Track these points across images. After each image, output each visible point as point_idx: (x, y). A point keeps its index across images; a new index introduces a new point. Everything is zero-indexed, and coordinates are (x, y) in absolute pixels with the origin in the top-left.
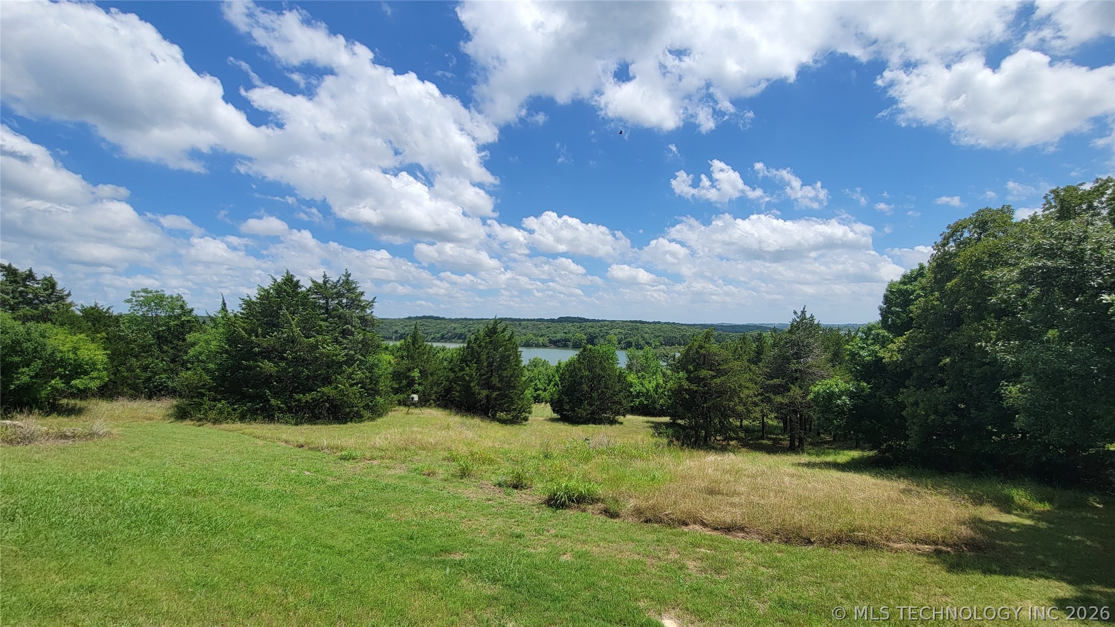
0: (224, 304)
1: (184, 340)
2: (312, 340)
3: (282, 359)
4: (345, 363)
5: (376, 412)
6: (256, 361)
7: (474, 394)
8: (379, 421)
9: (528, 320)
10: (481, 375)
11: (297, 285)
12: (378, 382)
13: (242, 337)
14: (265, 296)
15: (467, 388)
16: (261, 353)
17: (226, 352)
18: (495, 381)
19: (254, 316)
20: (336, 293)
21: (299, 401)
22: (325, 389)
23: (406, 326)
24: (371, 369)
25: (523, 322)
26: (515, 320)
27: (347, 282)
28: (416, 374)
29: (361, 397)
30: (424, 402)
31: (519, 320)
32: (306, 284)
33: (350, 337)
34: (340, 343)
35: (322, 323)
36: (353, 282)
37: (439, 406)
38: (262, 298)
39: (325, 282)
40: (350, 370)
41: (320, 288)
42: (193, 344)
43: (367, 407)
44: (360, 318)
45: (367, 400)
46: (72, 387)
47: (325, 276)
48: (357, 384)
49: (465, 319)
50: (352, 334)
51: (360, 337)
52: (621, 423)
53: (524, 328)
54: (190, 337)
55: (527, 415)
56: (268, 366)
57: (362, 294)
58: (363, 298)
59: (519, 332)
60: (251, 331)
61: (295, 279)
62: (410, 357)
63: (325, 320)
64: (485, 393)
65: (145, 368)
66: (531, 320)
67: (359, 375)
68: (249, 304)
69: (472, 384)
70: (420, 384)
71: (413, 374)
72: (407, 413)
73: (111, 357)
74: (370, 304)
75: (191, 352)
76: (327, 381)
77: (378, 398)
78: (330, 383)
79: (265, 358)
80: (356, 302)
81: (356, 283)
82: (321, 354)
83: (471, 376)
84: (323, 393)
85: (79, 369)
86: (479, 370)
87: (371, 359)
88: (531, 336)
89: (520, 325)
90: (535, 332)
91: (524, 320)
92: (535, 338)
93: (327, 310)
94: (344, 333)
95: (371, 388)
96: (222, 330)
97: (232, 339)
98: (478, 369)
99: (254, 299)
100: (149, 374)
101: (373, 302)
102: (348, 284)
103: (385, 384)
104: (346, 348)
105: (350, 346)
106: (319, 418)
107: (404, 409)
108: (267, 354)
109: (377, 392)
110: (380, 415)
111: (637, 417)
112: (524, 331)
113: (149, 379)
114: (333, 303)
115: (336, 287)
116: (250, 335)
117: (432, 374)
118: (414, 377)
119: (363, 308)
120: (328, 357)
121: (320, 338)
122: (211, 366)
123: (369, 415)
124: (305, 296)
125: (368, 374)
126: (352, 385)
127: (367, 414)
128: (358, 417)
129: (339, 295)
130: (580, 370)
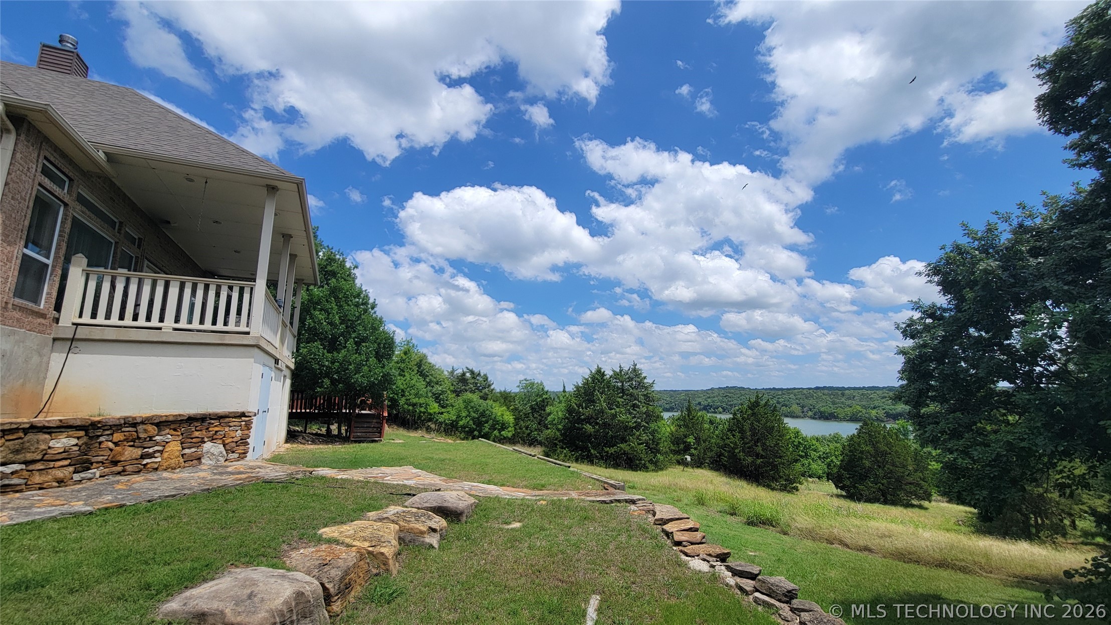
0: (564, 387)
1: (544, 410)
2: (613, 411)
3: (597, 424)
4: (635, 428)
5: (658, 467)
6: (583, 424)
7: (740, 459)
8: (660, 473)
9: (855, 389)
10: (745, 443)
11: (603, 375)
12: (658, 444)
13: (575, 409)
14: (586, 383)
15: (733, 456)
16: (584, 419)
17: (567, 418)
18: (759, 449)
19: (581, 395)
20: (628, 378)
21: (607, 452)
22: (622, 445)
23: (709, 398)
24: (653, 433)
25: (847, 392)
26: (838, 389)
27: (635, 370)
28: (691, 440)
29: (647, 453)
30: (698, 463)
31: (843, 389)
32: (609, 373)
33: (637, 409)
34: (630, 413)
35: (619, 400)
36: (639, 370)
37: (712, 469)
38: (584, 384)
39: (621, 371)
40: (638, 433)
41: (617, 375)
42: (549, 414)
43: (651, 461)
44: (644, 395)
45: (651, 456)
46: (501, 435)
47: (620, 367)
48: (642, 444)
49: (774, 389)
50: (638, 407)
51: (644, 410)
52: (926, 509)
53: (849, 399)
54: (548, 409)
55: (798, 485)
56: (589, 428)
57: (645, 378)
58: (645, 381)
59: (842, 403)
60: (579, 406)
61: (602, 371)
62: (686, 426)
63: (621, 397)
64: (750, 459)
65: (527, 428)
66: (859, 389)
67: (645, 437)
68: (578, 387)
69: (737, 451)
70: (695, 449)
71: (689, 440)
72: (683, 470)
73: (515, 419)
74: (651, 385)
75: (549, 419)
76: (624, 440)
77: (659, 455)
78: (626, 442)
79: (587, 423)
80: (641, 385)
81: (641, 370)
82: (619, 421)
83: (735, 444)
84: (621, 449)
85: (504, 427)
86: (743, 440)
87: (653, 426)
88: (859, 408)
89: (843, 395)
90: (864, 403)
91: (849, 389)
92: (864, 411)
93: (623, 390)
94: (634, 406)
95: (653, 447)
96: (563, 405)
97: (570, 410)
98: (742, 438)
99: (580, 385)
100: (529, 431)
101: (653, 383)
102: (635, 371)
103: (664, 446)
104: (634, 417)
105: (638, 415)
106: (619, 466)
107: (681, 467)
108: (588, 420)
109: (658, 451)
110: (662, 469)
111: (955, 506)
112: (849, 402)
113: (529, 434)
114: (626, 385)
115: (627, 374)
116: (579, 407)
117: (704, 442)
118: (690, 442)
119: (646, 388)
120: (623, 423)
121: (618, 410)
122: (560, 427)
123: (653, 468)
124: (609, 382)
125: (651, 437)
126: (639, 444)
127: (651, 467)
128: (645, 468)
129: (630, 379)
130: (859, 445)
